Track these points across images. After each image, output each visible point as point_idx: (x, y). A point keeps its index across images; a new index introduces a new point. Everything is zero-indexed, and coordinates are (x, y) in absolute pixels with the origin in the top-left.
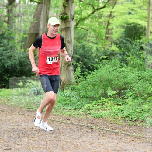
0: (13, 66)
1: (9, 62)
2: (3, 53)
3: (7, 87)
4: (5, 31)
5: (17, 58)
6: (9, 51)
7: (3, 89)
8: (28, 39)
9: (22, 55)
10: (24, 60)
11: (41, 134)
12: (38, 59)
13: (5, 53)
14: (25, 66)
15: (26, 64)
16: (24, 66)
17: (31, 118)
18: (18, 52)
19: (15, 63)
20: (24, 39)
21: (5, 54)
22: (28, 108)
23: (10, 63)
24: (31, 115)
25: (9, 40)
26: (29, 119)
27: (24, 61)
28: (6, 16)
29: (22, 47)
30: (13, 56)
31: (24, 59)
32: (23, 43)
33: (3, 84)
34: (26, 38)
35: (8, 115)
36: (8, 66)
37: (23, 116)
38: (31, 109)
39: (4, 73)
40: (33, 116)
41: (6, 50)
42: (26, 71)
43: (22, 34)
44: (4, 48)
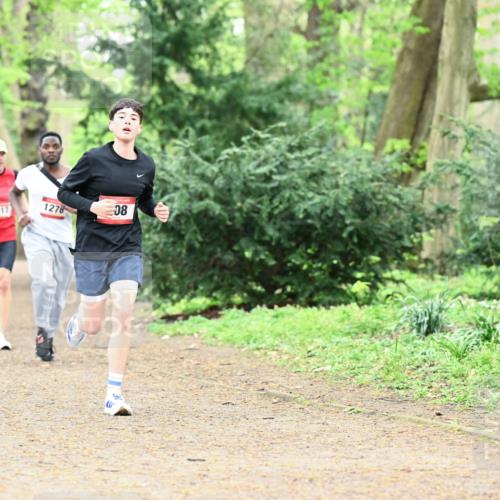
0: (330, 213)
1: (311, 199)
2: (288, 160)
3: (302, 299)
4: (298, 70)
5: (347, 182)
6: (311, 151)
7: (289, 309)
8: (391, 102)
9: (364, 168)
10: (376, 190)
11: (443, 494)
12: (431, 186)
13: (296, 159)
14: (378, 213)
15: (384, 203)
16: (374, 214)
17: (401, 429)
18: (350, 154)
19: (337, 201)
20: (375, 102)
21: (294, 165)
22: (391, 388)
23: (318, 199)
24: (403, 415)
25: (312, 105)
26: (394, 432)
27: (374, 194)
28: (299, 8)
29: (367, 137)
30: (329, 171)
31: (376, 183)
32: (372, 118)
33: (289, 289)
34: (385, 97)
35: (308, 416)
36: (308, 215)
37: (370, 420)
38: (401, 392)
39: (293, 244)
40: (410, 420)
41: (300, 148)
42: (380, 232)
43: (365, 80)
44: (294, 141)
